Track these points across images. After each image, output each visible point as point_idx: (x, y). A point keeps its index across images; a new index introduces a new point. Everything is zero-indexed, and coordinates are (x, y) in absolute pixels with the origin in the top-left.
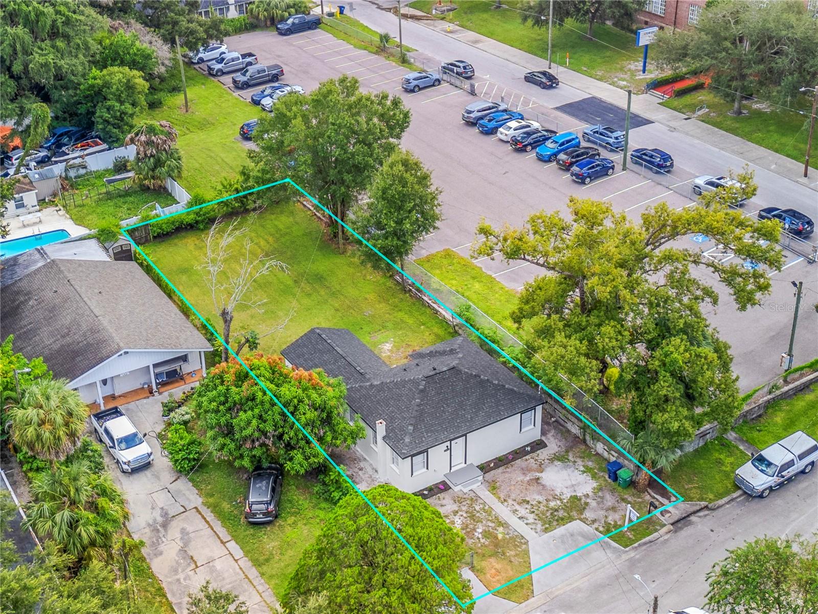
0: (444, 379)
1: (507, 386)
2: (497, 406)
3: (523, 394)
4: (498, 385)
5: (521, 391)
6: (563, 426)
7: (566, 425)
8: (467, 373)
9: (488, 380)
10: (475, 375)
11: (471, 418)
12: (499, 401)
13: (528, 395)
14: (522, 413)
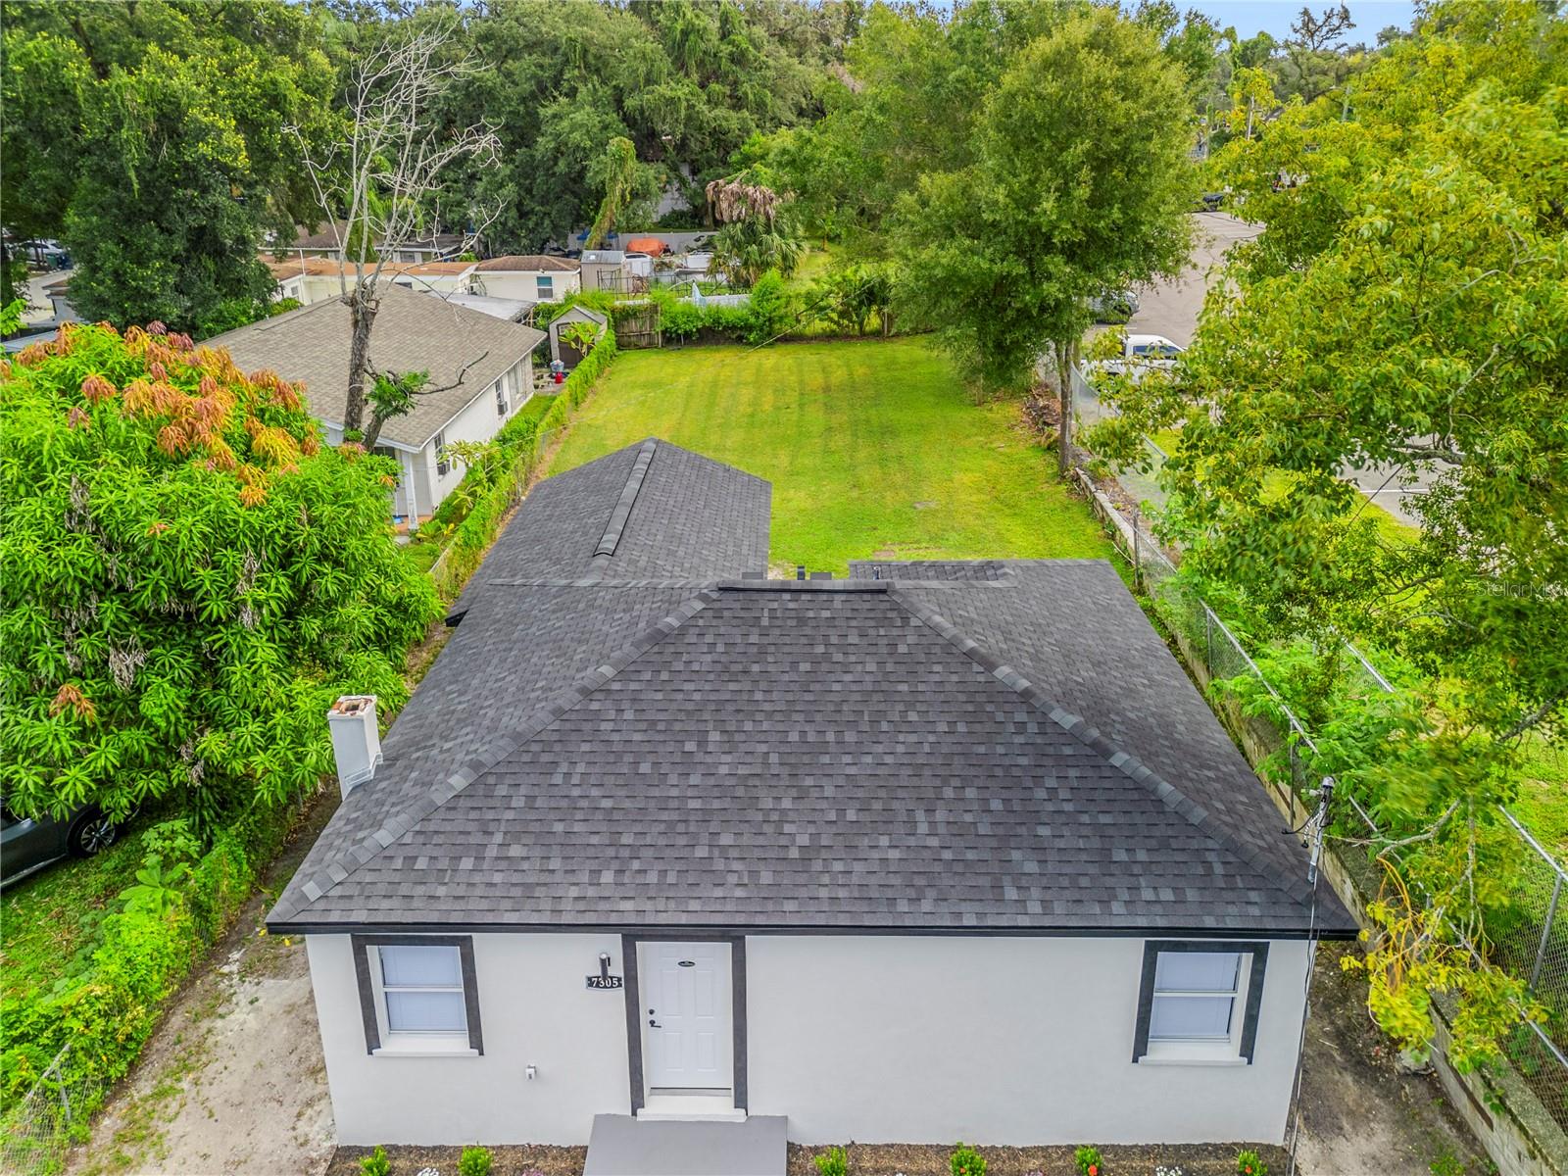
0: (802, 621)
1: (1119, 759)
2: (1004, 842)
3: (1203, 830)
4: (1073, 736)
5: (1199, 814)
6: (1461, 1126)
7: (1480, 1129)
8: (937, 631)
9: (1026, 694)
10: (971, 654)
11: (808, 854)
12: (1035, 817)
13: (1231, 847)
14: (1163, 940)
